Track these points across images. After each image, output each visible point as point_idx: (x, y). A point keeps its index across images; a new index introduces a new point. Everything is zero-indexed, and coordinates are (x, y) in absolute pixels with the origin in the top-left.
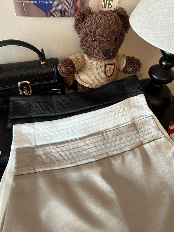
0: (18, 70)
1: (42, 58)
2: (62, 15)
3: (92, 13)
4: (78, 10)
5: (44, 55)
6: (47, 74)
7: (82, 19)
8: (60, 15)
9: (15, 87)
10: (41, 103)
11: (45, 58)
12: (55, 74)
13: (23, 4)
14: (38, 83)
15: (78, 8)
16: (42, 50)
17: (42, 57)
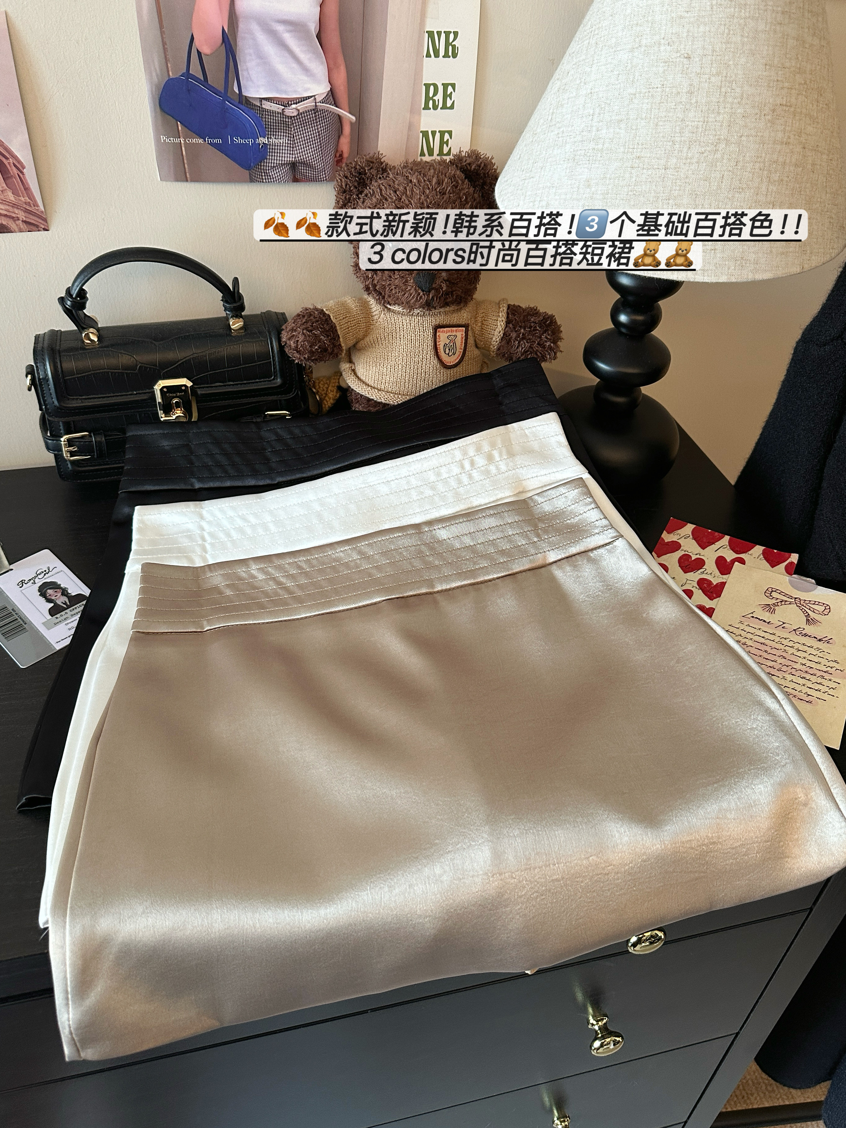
0: (157, 343)
1: (235, 305)
2: (298, 177)
3: (384, 170)
4: (344, 161)
5: (240, 297)
6: (248, 358)
7: (355, 187)
8: (290, 176)
9: (145, 397)
10: (226, 446)
11: (242, 308)
12: (273, 357)
13: (183, 145)
14: (218, 388)
15: (346, 155)
16: (236, 281)
17: (235, 302)
